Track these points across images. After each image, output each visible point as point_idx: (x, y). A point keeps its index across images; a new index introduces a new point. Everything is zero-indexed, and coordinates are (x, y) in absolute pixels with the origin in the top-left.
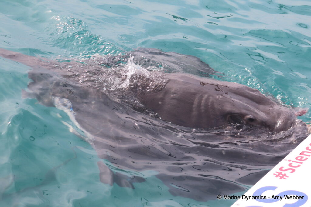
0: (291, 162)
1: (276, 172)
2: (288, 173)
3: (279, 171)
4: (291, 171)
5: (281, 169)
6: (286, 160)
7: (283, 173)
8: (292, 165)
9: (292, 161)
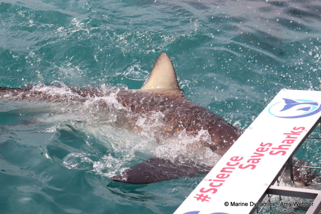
0: (212, 182)
1: (197, 195)
2: (210, 194)
3: (200, 193)
4: (213, 191)
5: (202, 190)
6: (207, 180)
7: (205, 194)
8: (214, 184)
9: (213, 180)
